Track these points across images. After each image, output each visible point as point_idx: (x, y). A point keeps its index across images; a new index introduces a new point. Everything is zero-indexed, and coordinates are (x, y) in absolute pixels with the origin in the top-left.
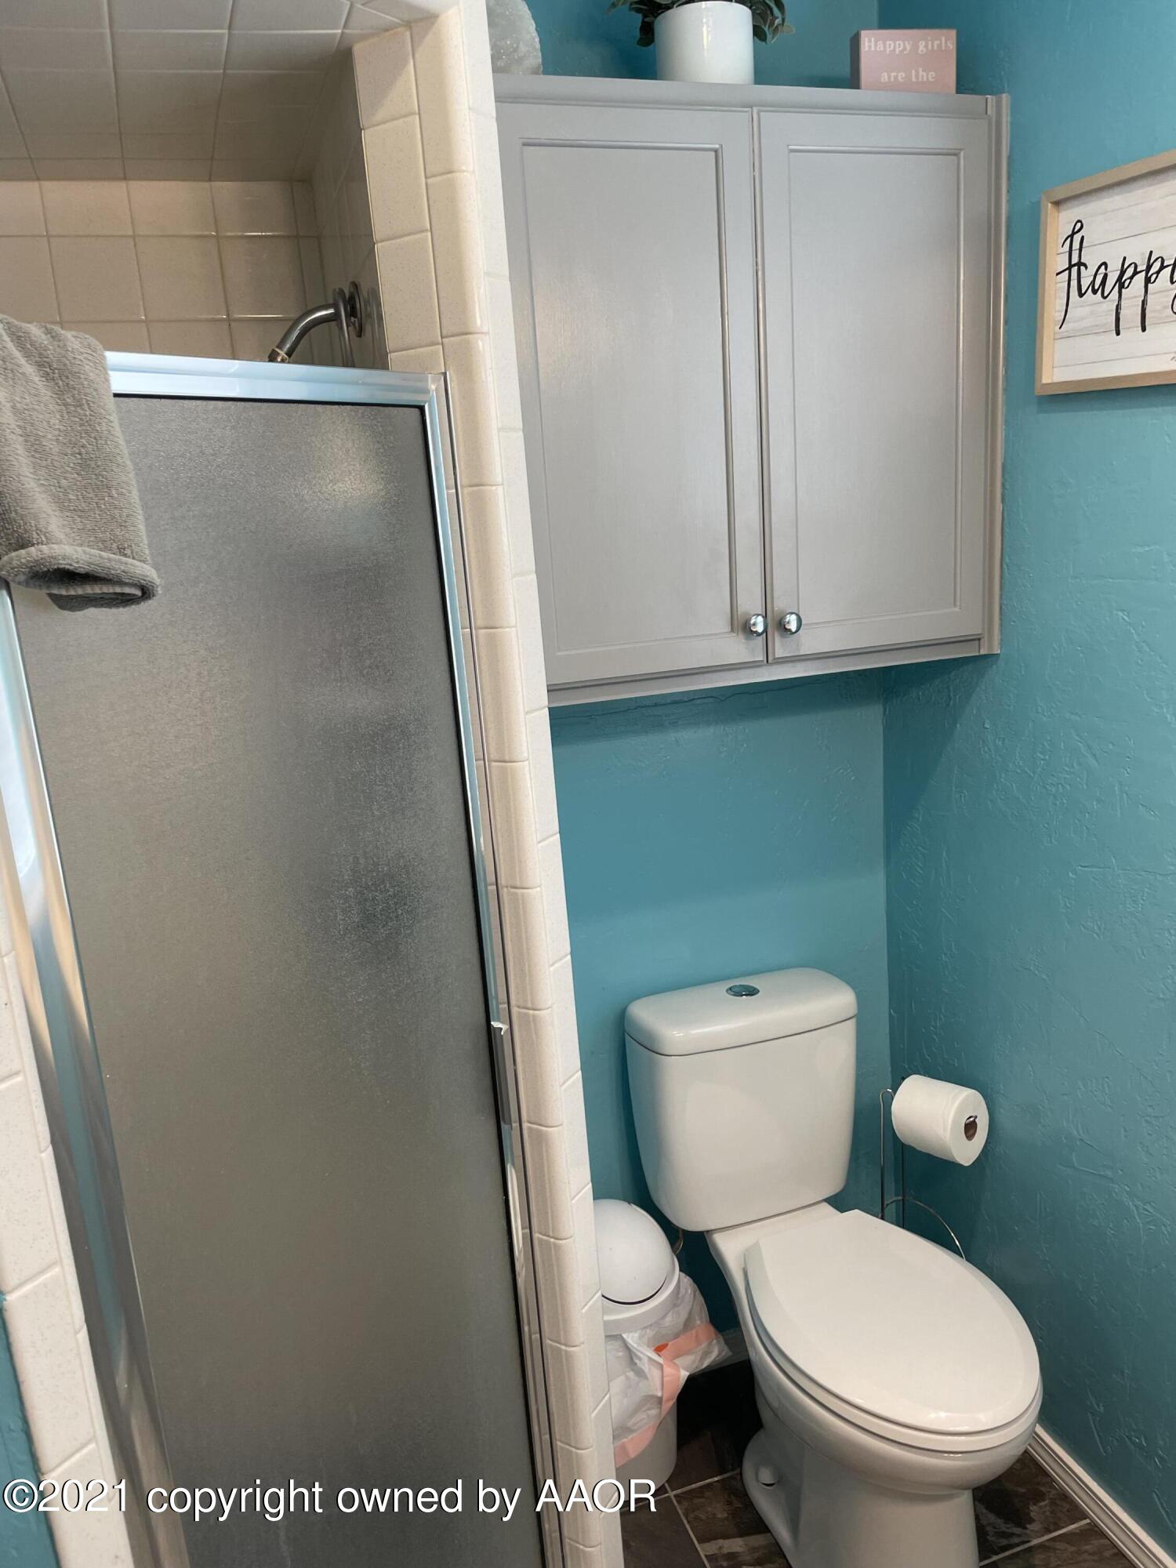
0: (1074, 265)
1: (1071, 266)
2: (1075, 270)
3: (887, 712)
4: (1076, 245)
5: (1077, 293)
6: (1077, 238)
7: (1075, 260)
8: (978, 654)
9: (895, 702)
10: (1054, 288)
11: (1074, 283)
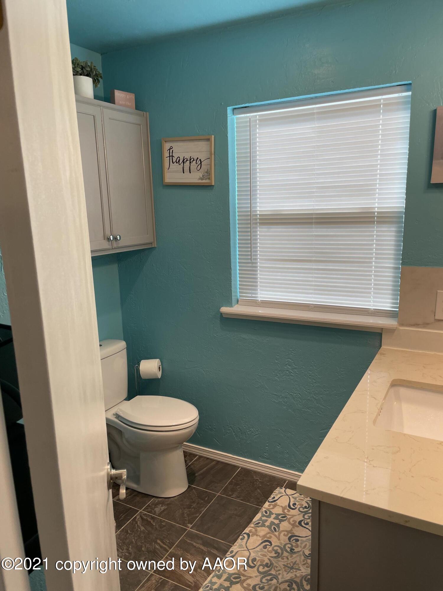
0: (171, 156)
1: (170, 156)
2: (171, 157)
3: (120, 266)
4: (171, 151)
5: (172, 162)
6: (171, 150)
7: (171, 155)
8: (151, 247)
9: (122, 263)
10: (166, 161)
11: (171, 160)
